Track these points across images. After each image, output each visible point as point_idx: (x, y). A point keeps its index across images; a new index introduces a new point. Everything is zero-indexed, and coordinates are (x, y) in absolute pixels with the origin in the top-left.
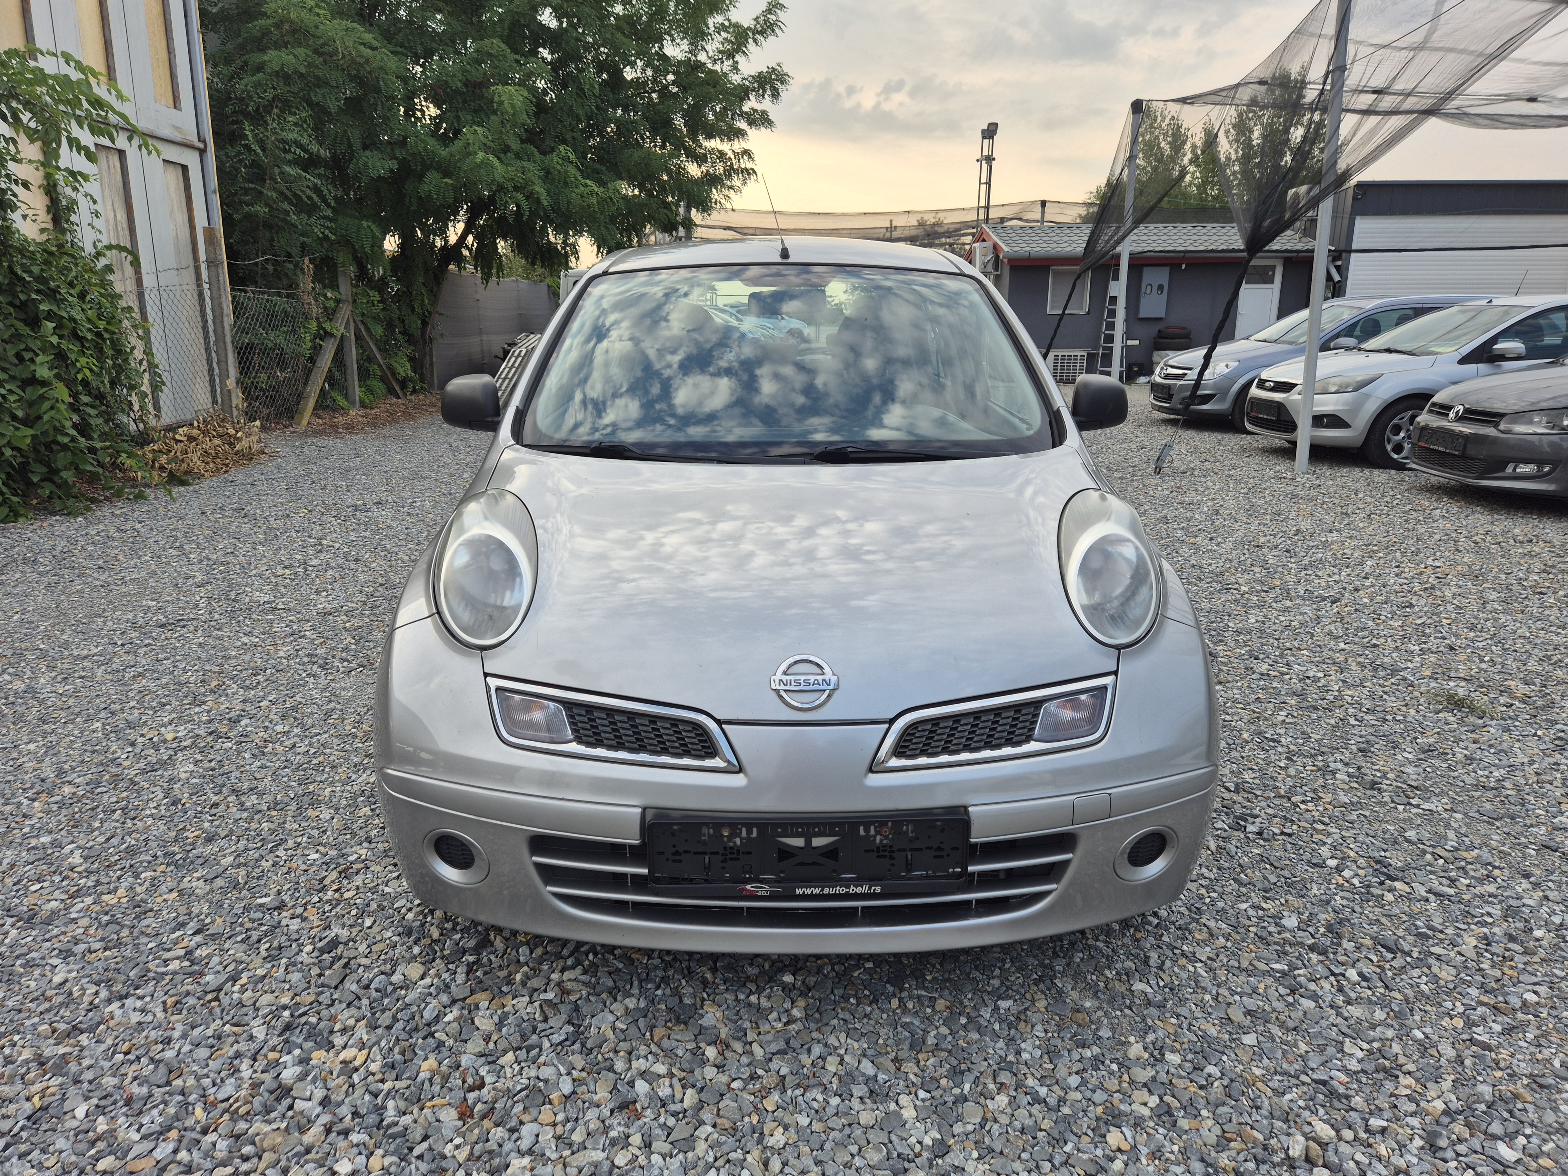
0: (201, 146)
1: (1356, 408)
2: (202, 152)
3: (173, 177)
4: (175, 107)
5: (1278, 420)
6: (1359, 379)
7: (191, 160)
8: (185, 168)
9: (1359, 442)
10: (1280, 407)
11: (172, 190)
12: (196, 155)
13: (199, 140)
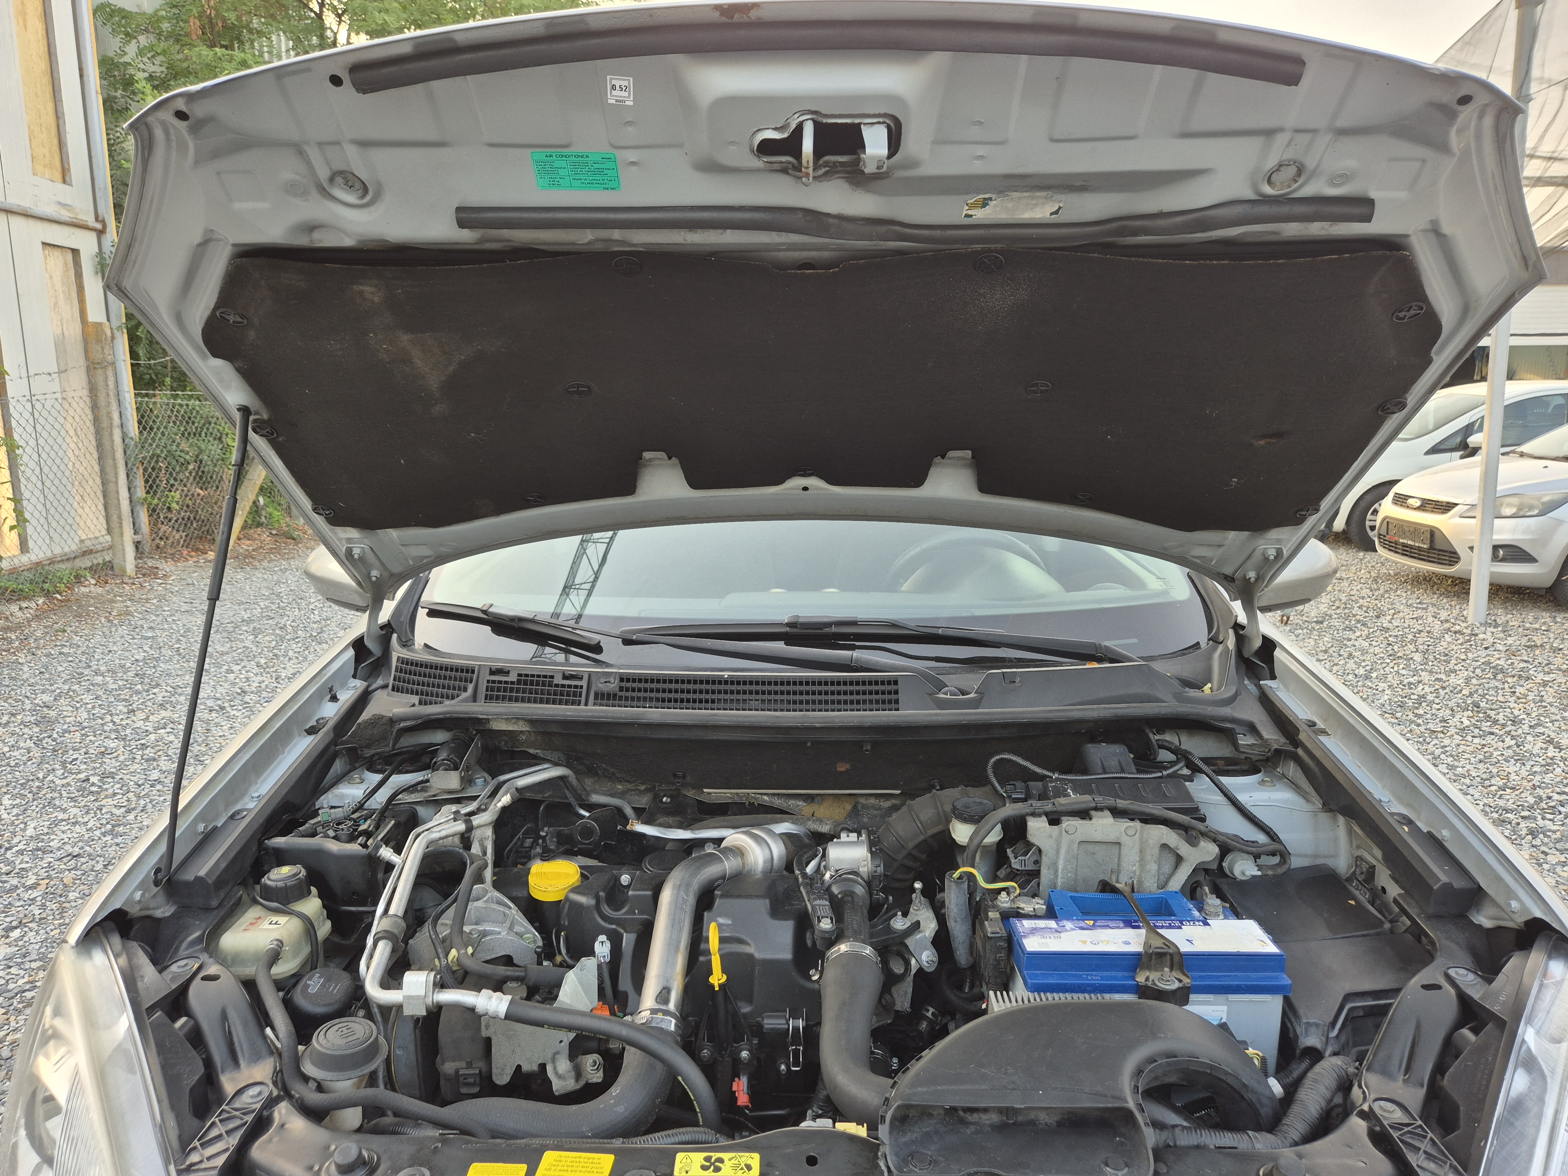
0: (99, 226)
1: (1544, 538)
2: (101, 233)
3: (58, 263)
4: (64, 182)
5: (1432, 548)
6: (1546, 499)
7: (87, 244)
8: (75, 252)
9: (1548, 582)
10: (1433, 533)
11: (57, 279)
12: (92, 237)
13: (97, 219)
